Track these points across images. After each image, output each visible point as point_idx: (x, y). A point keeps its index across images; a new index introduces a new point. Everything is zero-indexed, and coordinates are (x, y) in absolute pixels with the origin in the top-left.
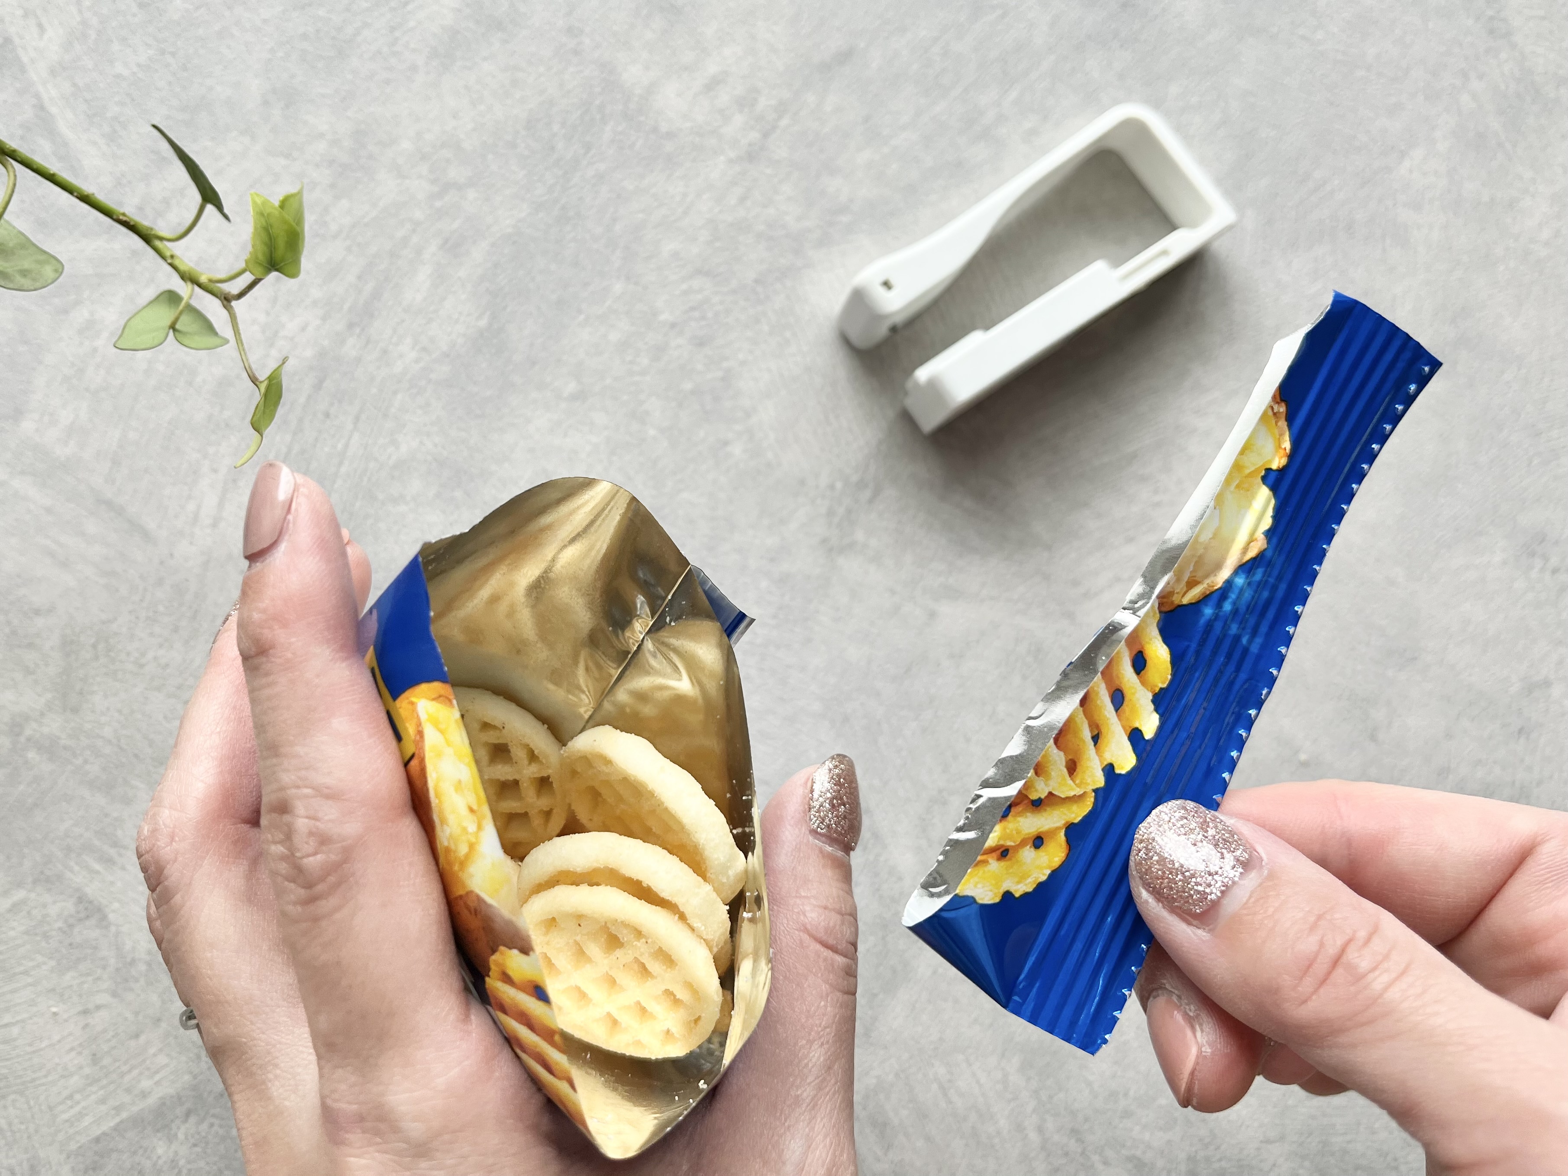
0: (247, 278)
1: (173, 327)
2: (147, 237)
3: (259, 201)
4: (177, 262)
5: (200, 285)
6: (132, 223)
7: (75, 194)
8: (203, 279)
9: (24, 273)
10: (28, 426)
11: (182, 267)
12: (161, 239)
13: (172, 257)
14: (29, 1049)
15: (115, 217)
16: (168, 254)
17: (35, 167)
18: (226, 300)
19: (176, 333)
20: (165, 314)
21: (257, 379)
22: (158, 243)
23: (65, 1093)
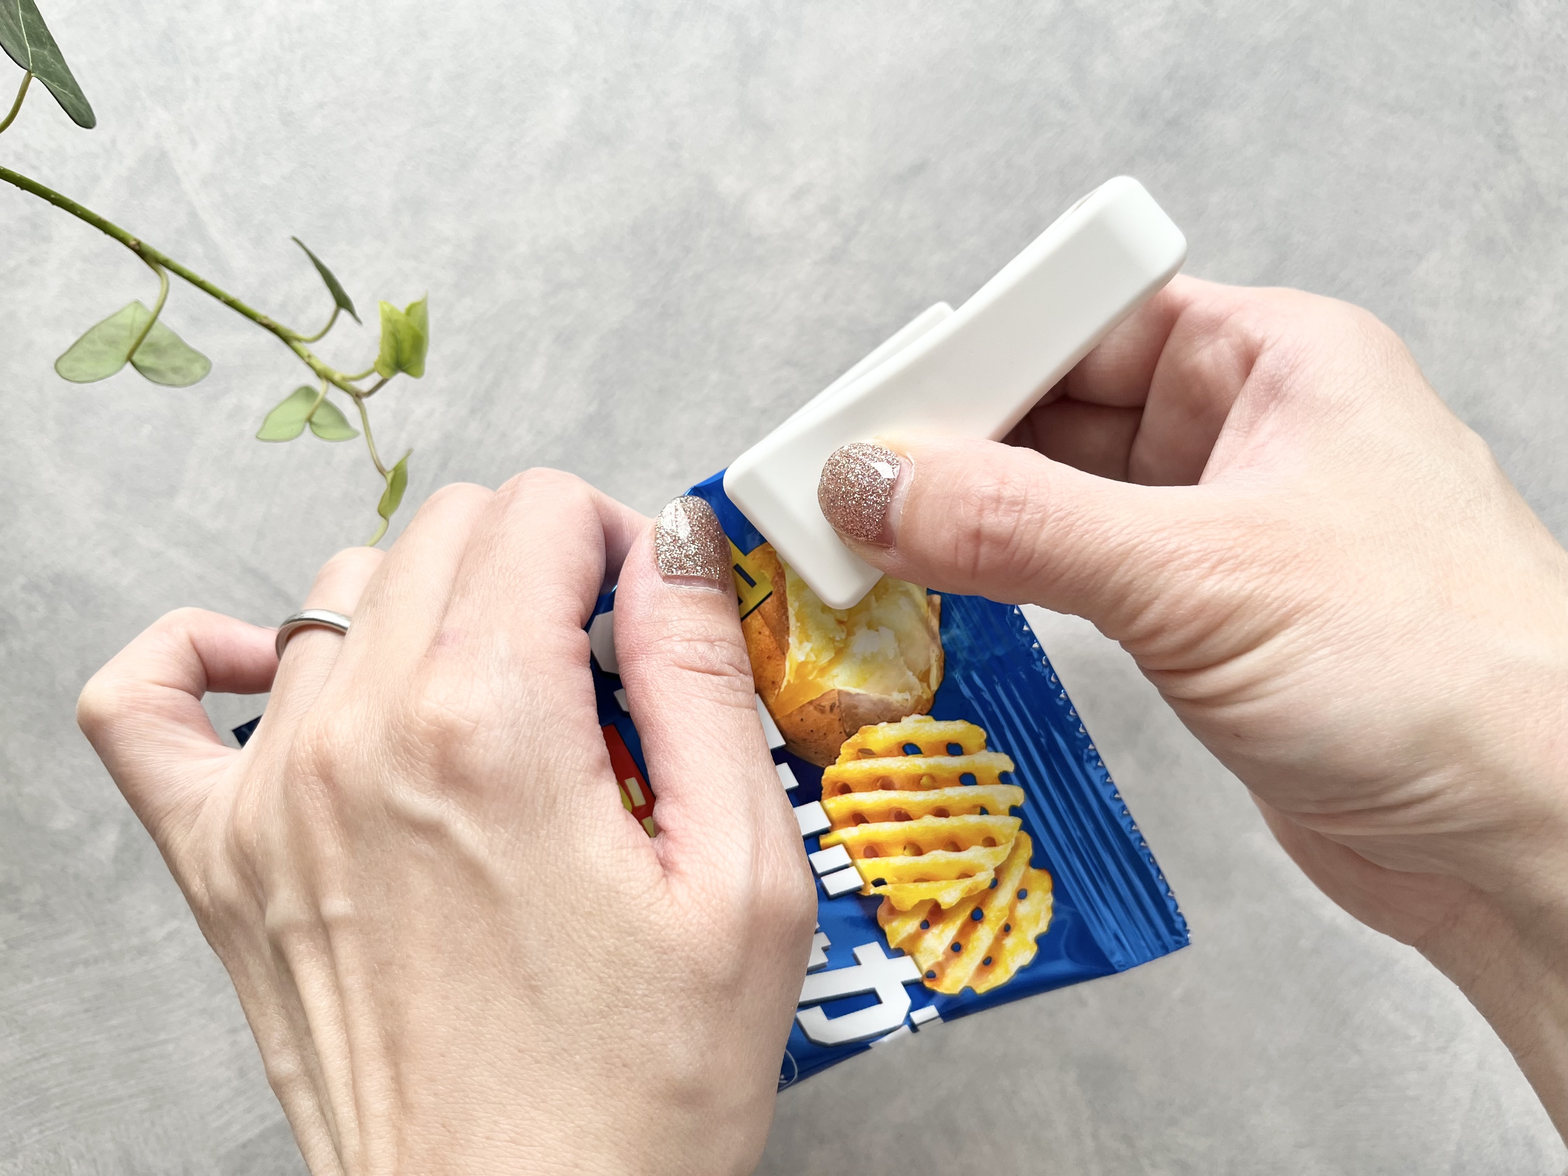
0: (376, 378)
1: (309, 420)
2: (286, 338)
3: (387, 308)
4: (313, 361)
5: (334, 383)
6: (273, 327)
7: (221, 298)
8: (337, 377)
9: (176, 370)
10: (181, 501)
11: (319, 366)
12: (299, 340)
13: (309, 356)
14: (183, 1064)
15: (258, 321)
16: (305, 353)
17: (186, 274)
18: (357, 396)
19: (314, 428)
20: (302, 409)
21: (384, 470)
22: (296, 344)
23: (215, 1104)
